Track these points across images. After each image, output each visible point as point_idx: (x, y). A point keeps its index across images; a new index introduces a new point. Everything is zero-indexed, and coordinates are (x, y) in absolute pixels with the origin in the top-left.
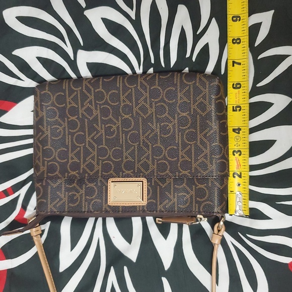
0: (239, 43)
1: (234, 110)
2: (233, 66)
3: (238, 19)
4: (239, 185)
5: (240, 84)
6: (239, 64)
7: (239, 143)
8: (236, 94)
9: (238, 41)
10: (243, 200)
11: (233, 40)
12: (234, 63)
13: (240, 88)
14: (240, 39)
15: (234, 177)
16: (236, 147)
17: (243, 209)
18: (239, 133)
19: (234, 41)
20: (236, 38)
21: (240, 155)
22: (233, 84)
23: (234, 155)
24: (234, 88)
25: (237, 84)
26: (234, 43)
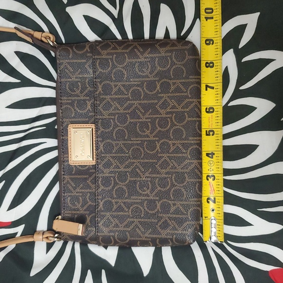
0: (212, 67)
1: (207, 135)
2: (206, 90)
3: (211, 42)
4: (213, 210)
5: (213, 108)
6: (213, 88)
7: (212, 168)
8: (209, 118)
9: (211, 65)
10: (217, 226)
11: (207, 63)
12: (207, 86)
13: (213, 112)
14: (213, 63)
15: (208, 202)
16: (209, 172)
17: (217, 235)
18: (212, 158)
19: (207, 65)
20: (209, 62)
21: (214, 179)
22: (207, 109)
23: (208, 179)
24: (207, 112)
25: (210, 108)
26: (207, 67)
